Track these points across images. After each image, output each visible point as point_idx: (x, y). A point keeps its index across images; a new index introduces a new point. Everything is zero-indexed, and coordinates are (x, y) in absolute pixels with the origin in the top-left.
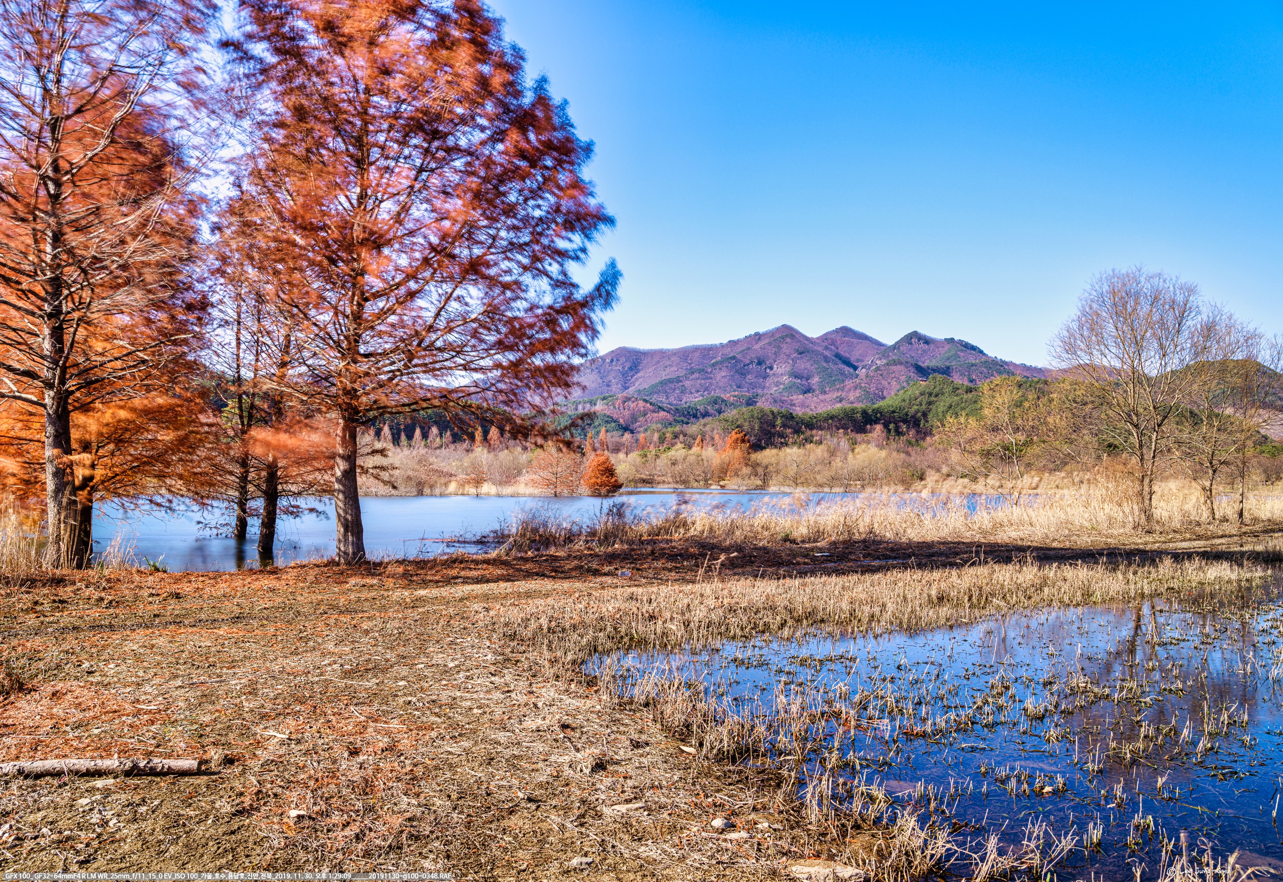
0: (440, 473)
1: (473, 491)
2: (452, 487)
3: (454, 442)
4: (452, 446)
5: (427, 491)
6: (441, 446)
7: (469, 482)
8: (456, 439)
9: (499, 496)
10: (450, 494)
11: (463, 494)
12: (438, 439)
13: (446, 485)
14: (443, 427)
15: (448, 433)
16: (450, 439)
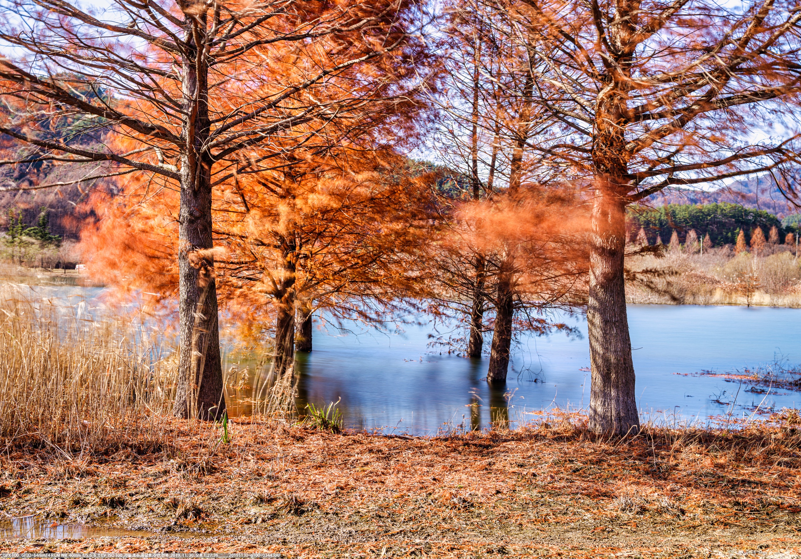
0: (702, 279)
1: (743, 300)
2: (718, 295)
3: (713, 247)
4: (712, 251)
5: (689, 298)
6: (698, 252)
7: (736, 290)
8: (716, 243)
9: (775, 307)
10: (717, 303)
11: (730, 304)
12: (696, 244)
13: (711, 292)
14: (701, 232)
15: (707, 237)
16: (709, 243)
